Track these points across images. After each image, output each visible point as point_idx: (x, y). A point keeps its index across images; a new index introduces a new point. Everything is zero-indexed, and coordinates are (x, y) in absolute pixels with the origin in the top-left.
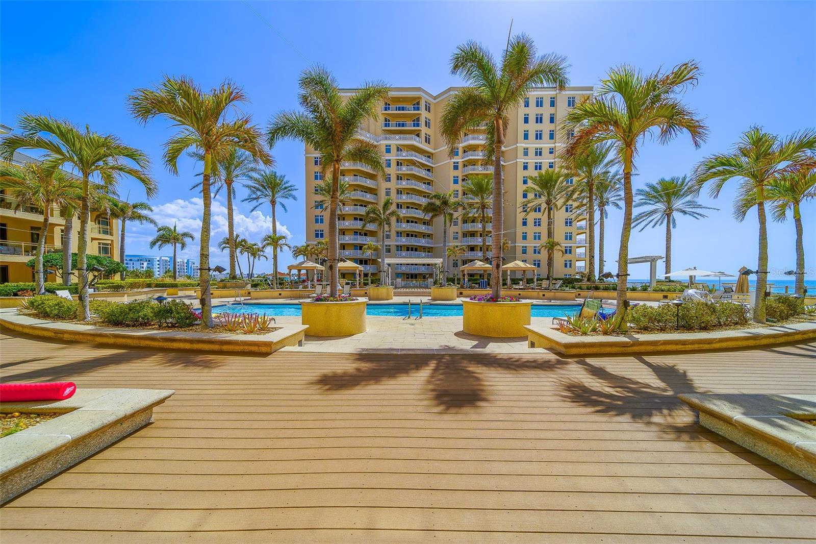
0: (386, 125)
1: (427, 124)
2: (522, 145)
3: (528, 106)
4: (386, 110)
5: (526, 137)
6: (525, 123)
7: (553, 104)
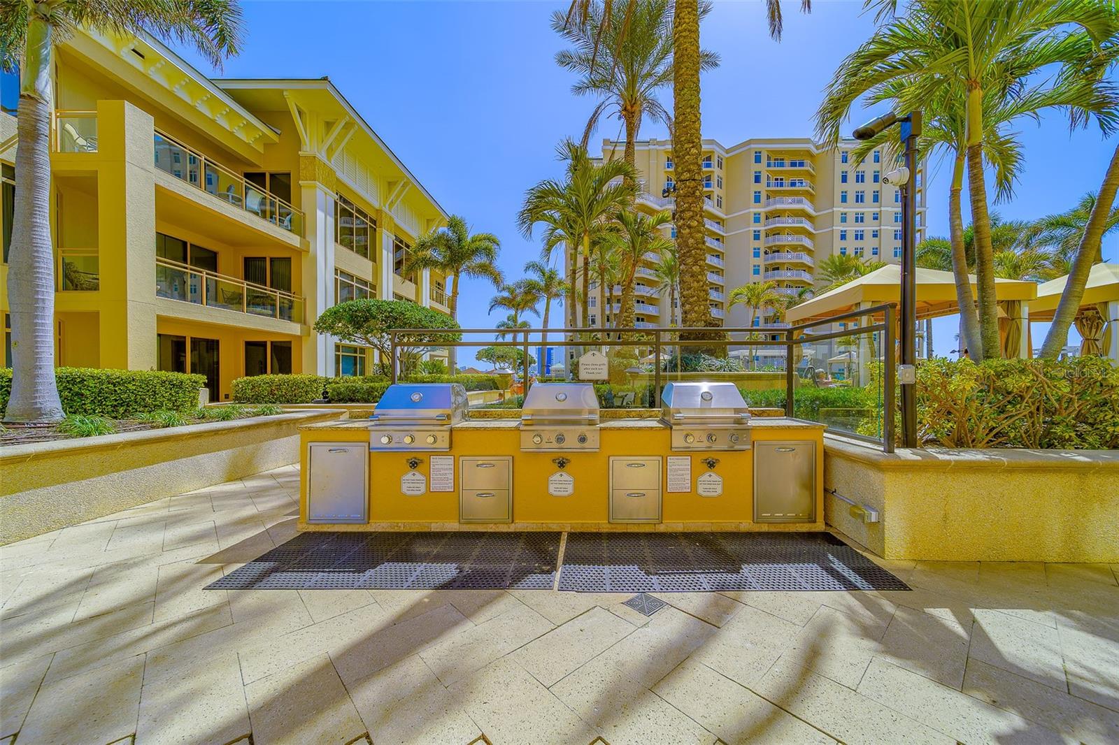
1: (719, 184)
2: (839, 209)
3: (846, 162)
5: (844, 199)
6: (842, 182)
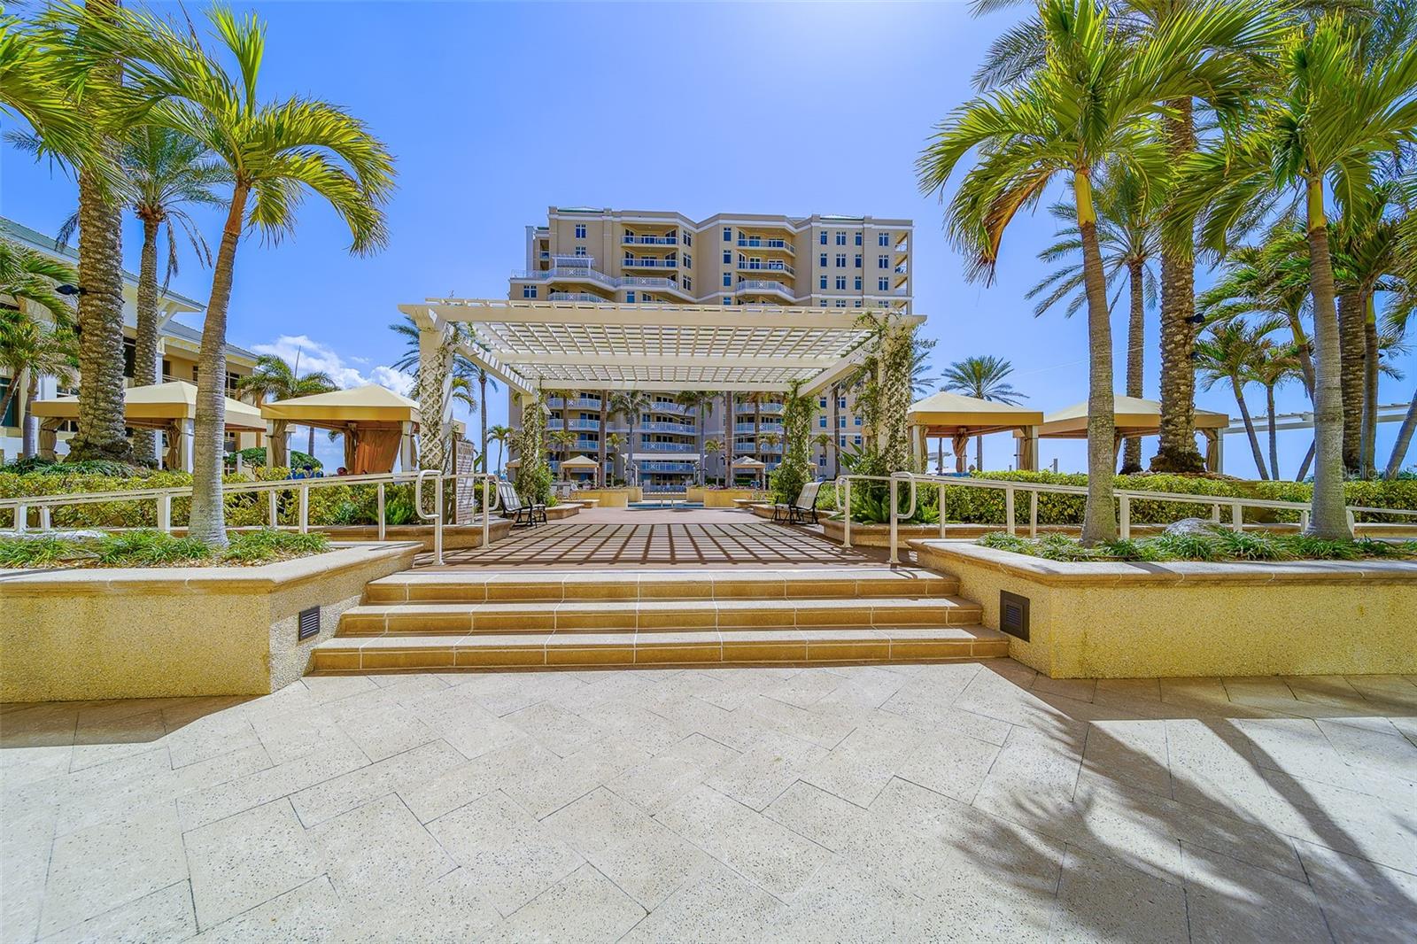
0: (627, 263)
1: (687, 263)
2: (818, 296)
3: (826, 243)
4: (627, 241)
5: (824, 285)
6: (822, 265)
7: (859, 241)
